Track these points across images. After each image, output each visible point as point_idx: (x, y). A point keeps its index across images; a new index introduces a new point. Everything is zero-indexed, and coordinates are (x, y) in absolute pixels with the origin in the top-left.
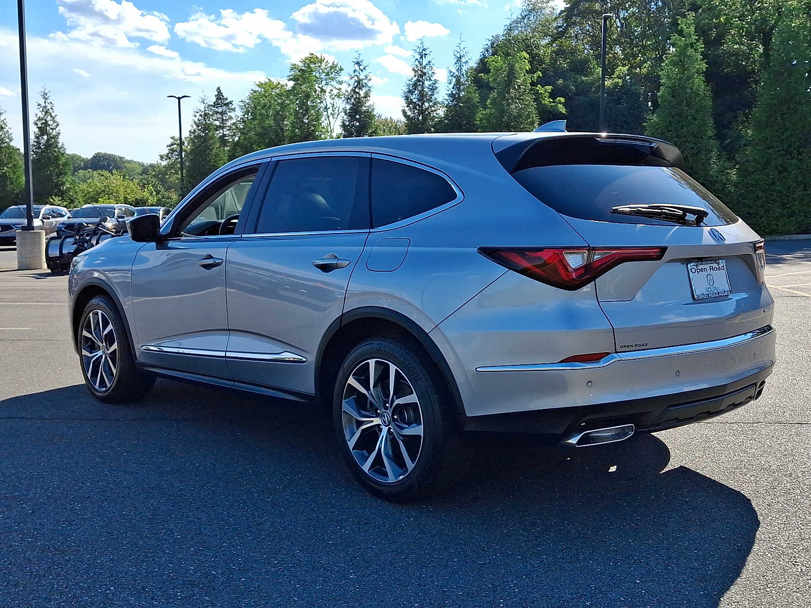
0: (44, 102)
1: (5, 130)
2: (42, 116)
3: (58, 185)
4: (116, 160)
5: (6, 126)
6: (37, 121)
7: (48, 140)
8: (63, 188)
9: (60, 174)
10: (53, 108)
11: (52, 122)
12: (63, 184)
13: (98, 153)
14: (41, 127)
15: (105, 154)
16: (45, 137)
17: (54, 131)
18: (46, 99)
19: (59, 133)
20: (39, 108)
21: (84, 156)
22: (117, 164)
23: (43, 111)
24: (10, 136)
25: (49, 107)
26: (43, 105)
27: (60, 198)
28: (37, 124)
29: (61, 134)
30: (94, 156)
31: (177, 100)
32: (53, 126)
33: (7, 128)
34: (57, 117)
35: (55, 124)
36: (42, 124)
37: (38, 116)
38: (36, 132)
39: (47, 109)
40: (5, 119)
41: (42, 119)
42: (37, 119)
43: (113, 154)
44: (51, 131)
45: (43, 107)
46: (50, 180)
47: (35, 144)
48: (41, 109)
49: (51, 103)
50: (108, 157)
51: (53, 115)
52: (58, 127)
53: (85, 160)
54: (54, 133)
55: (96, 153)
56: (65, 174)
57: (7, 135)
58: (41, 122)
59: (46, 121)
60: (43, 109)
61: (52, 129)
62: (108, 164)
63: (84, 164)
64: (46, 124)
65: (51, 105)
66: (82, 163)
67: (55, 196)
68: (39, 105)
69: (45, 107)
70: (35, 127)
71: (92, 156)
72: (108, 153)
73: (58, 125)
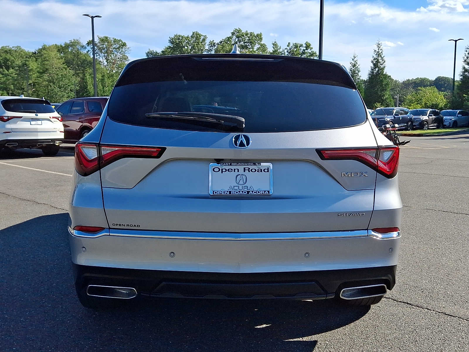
0: (378, 49)
1: (356, 66)
2: (376, 57)
3: (381, 96)
4: (450, 81)
5: (357, 64)
6: (373, 60)
7: (378, 71)
8: (384, 98)
9: (383, 90)
10: (382, 52)
11: (381, 60)
12: (384, 96)
13: (439, 77)
14: (375, 64)
15: (443, 77)
16: (377, 69)
17: (382, 65)
18: (379, 47)
19: (384, 67)
20: (375, 53)
21: (430, 79)
22: (450, 83)
23: (377, 54)
24: (359, 70)
25: (380, 52)
26: (378, 51)
27: (380, 104)
28: (373, 62)
29: (386, 67)
30: (436, 79)
31: (455, 42)
32: (382, 63)
33: (357, 65)
34: (384, 57)
35: (383, 61)
36: (376, 62)
37: (374, 57)
38: (372, 67)
39: (379, 53)
40: (357, 60)
41: (376, 59)
42: (373, 59)
43: (448, 77)
44: (380, 65)
45: (377, 52)
46: (377, 93)
47: (371, 73)
48: (376, 54)
49: (382, 50)
50: (445, 79)
51: (382, 56)
52: (385, 63)
53: (431, 81)
54: (382, 67)
55: (438, 76)
56: (386, 90)
57: (357, 69)
58: (376, 61)
59: (378, 60)
60: (377, 53)
61: (381, 64)
62: (444, 83)
63: (430, 83)
64: (378, 62)
65: (382, 51)
66: (429, 83)
67: (378, 103)
68: (375, 51)
69: (378, 52)
70: (372, 64)
71: (435, 79)
72: (445, 77)
73: (385, 62)
